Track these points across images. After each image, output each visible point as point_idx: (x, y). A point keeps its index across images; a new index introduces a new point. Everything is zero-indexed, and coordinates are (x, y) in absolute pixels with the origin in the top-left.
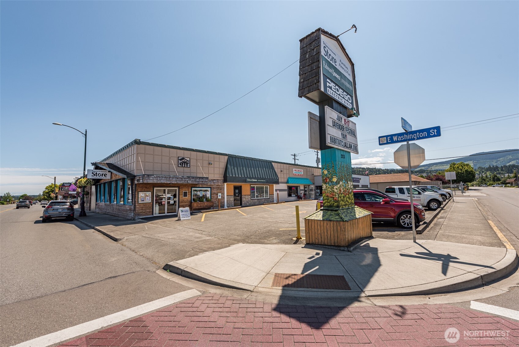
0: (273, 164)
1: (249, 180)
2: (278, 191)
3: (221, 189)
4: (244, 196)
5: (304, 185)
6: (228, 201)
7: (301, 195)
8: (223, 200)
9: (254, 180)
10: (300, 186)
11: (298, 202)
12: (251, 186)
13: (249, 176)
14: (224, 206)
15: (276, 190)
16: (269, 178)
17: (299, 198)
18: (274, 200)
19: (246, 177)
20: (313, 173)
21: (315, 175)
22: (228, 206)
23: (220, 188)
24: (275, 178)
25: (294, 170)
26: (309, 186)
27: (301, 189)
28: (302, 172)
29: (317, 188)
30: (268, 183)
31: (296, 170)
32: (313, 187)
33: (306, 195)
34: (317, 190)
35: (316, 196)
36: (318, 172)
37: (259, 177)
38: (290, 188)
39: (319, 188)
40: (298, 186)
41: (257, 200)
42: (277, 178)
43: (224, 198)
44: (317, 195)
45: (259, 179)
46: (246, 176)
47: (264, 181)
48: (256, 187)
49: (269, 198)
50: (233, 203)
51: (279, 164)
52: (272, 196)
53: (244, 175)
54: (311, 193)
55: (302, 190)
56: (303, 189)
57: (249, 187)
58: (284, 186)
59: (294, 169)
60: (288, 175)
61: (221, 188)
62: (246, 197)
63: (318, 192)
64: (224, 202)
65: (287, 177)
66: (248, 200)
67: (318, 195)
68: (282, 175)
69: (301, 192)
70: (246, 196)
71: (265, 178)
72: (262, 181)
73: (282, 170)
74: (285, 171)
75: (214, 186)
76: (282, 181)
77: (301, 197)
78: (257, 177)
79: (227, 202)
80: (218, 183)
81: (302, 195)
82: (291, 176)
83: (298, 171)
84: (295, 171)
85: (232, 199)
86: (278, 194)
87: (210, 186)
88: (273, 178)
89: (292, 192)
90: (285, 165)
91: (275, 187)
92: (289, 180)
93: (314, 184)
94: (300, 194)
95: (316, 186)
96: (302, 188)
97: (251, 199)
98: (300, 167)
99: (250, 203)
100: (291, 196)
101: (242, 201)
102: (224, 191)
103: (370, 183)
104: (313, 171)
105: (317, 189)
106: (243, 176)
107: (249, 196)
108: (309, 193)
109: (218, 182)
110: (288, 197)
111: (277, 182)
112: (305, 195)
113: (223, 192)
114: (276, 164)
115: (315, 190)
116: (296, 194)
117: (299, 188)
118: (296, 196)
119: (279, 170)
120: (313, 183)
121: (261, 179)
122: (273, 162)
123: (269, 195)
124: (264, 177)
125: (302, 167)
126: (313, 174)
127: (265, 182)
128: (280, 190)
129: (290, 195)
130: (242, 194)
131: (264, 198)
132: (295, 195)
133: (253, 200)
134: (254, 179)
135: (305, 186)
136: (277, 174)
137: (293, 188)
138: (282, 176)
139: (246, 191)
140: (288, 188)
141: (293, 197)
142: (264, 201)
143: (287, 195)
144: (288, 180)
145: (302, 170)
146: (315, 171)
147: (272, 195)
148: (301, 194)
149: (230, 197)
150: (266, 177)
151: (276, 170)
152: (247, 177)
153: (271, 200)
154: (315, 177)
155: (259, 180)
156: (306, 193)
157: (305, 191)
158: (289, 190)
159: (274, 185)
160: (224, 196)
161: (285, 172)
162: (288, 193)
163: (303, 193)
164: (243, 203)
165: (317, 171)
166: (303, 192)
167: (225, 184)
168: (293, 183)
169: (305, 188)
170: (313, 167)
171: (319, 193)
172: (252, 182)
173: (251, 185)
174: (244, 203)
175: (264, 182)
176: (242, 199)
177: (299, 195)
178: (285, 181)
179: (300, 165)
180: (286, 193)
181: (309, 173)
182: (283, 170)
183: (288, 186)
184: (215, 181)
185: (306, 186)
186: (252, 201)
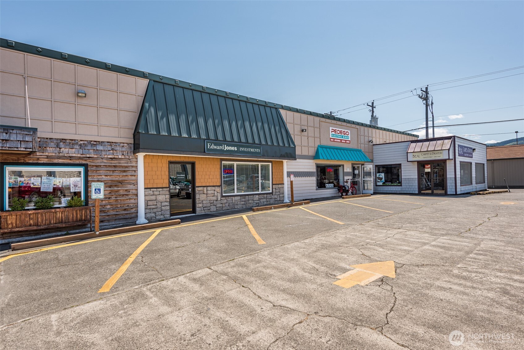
0: (282, 112)
1: (213, 147)
2: (292, 176)
3: (124, 171)
4: (201, 188)
5: (352, 164)
6: (150, 203)
7: (345, 184)
8: (133, 201)
9: (227, 148)
10: (343, 166)
11: (340, 201)
12: (223, 162)
13: (212, 136)
14: (137, 216)
15: (289, 174)
16: (269, 143)
17: (342, 192)
18: (284, 197)
19: (204, 140)
20: (370, 139)
21: (374, 143)
22: (148, 215)
23: (122, 167)
24: (287, 145)
25: (331, 130)
26: (363, 165)
27: (345, 171)
28: (349, 136)
29: (379, 169)
30: (268, 156)
31: (335, 131)
32: (369, 167)
33: (357, 185)
34: (378, 174)
35: (377, 186)
36: (381, 137)
37: (243, 140)
38: (322, 170)
39: (381, 169)
40: (340, 166)
41: (239, 198)
42: (292, 146)
43: (137, 195)
44: (378, 184)
45: (242, 146)
46: (203, 137)
47: (258, 150)
48: (237, 165)
49: (272, 193)
50: (168, 208)
51: (296, 114)
52: (279, 188)
53: (198, 134)
54: (367, 181)
55: (348, 174)
56: (351, 171)
57: (218, 167)
58: (310, 166)
59: (331, 128)
60: (317, 140)
61: (126, 167)
62: (209, 192)
63: (381, 179)
64: (137, 207)
65: (316, 146)
66: (215, 198)
67: (381, 184)
68: (305, 139)
69: (346, 178)
70: (209, 188)
71: (260, 143)
72: (252, 150)
73: (304, 128)
74: (310, 131)
75: (98, 162)
76: (304, 153)
77: (347, 189)
78: (236, 139)
79: (147, 205)
80: (113, 154)
81: (349, 184)
82: (326, 142)
83: (341, 132)
84: (333, 133)
85: (164, 197)
86: (292, 182)
87: (84, 162)
88: (281, 144)
89: (325, 179)
90: (311, 117)
91: (288, 165)
92: (320, 150)
93: (372, 161)
94: (344, 182)
95: (376, 166)
96: (348, 168)
97: (222, 196)
98: (344, 124)
99: (221, 205)
100: (325, 187)
101: (197, 201)
102: (136, 176)
103: (487, 160)
104: (370, 135)
105: (379, 172)
106: (194, 136)
107: (218, 189)
108: (363, 179)
109: (113, 149)
110: (317, 190)
111: (292, 156)
112: (354, 183)
113: (133, 178)
114: (290, 113)
115: (375, 175)
116: (335, 182)
117: (341, 169)
118: (335, 186)
119: (298, 128)
120: (372, 159)
121: (247, 147)
122: (283, 107)
123: (273, 184)
124: (257, 141)
125: (348, 125)
126: (371, 141)
127: (260, 153)
128: (298, 174)
129: (321, 185)
130: (197, 184)
131: (260, 192)
132: (332, 185)
133: (229, 199)
134: (227, 145)
135: (354, 166)
136: (292, 136)
137: (327, 170)
138: (305, 143)
139: (207, 177)
140: (317, 170)
141: (329, 191)
142: (259, 199)
143: (315, 185)
144: (317, 152)
145: (349, 131)
146: (374, 135)
147: (280, 186)
148: (347, 182)
149: (158, 193)
150: (263, 143)
151: (289, 127)
152: (208, 139)
153: (276, 197)
154: (375, 147)
155: (242, 149)
156: (356, 180)
157: (354, 175)
158: (319, 173)
159: (285, 162)
160: (137, 190)
161: (311, 133)
162: (317, 180)
163: (349, 181)
164: (197, 205)
165: (378, 136)
166: (350, 178)
167: (141, 156)
168: (329, 158)
169: (354, 169)
170: (362, 125)
171: (383, 180)
172: (222, 152)
173: (222, 160)
174: (200, 205)
175: (256, 153)
176: (197, 197)
177: (341, 184)
178: (312, 152)
179: (344, 121)
180: (313, 181)
181: (362, 137)
182: (306, 128)
183: (318, 166)
184: (100, 148)
185: (356, 166)
186: (225, 201)
